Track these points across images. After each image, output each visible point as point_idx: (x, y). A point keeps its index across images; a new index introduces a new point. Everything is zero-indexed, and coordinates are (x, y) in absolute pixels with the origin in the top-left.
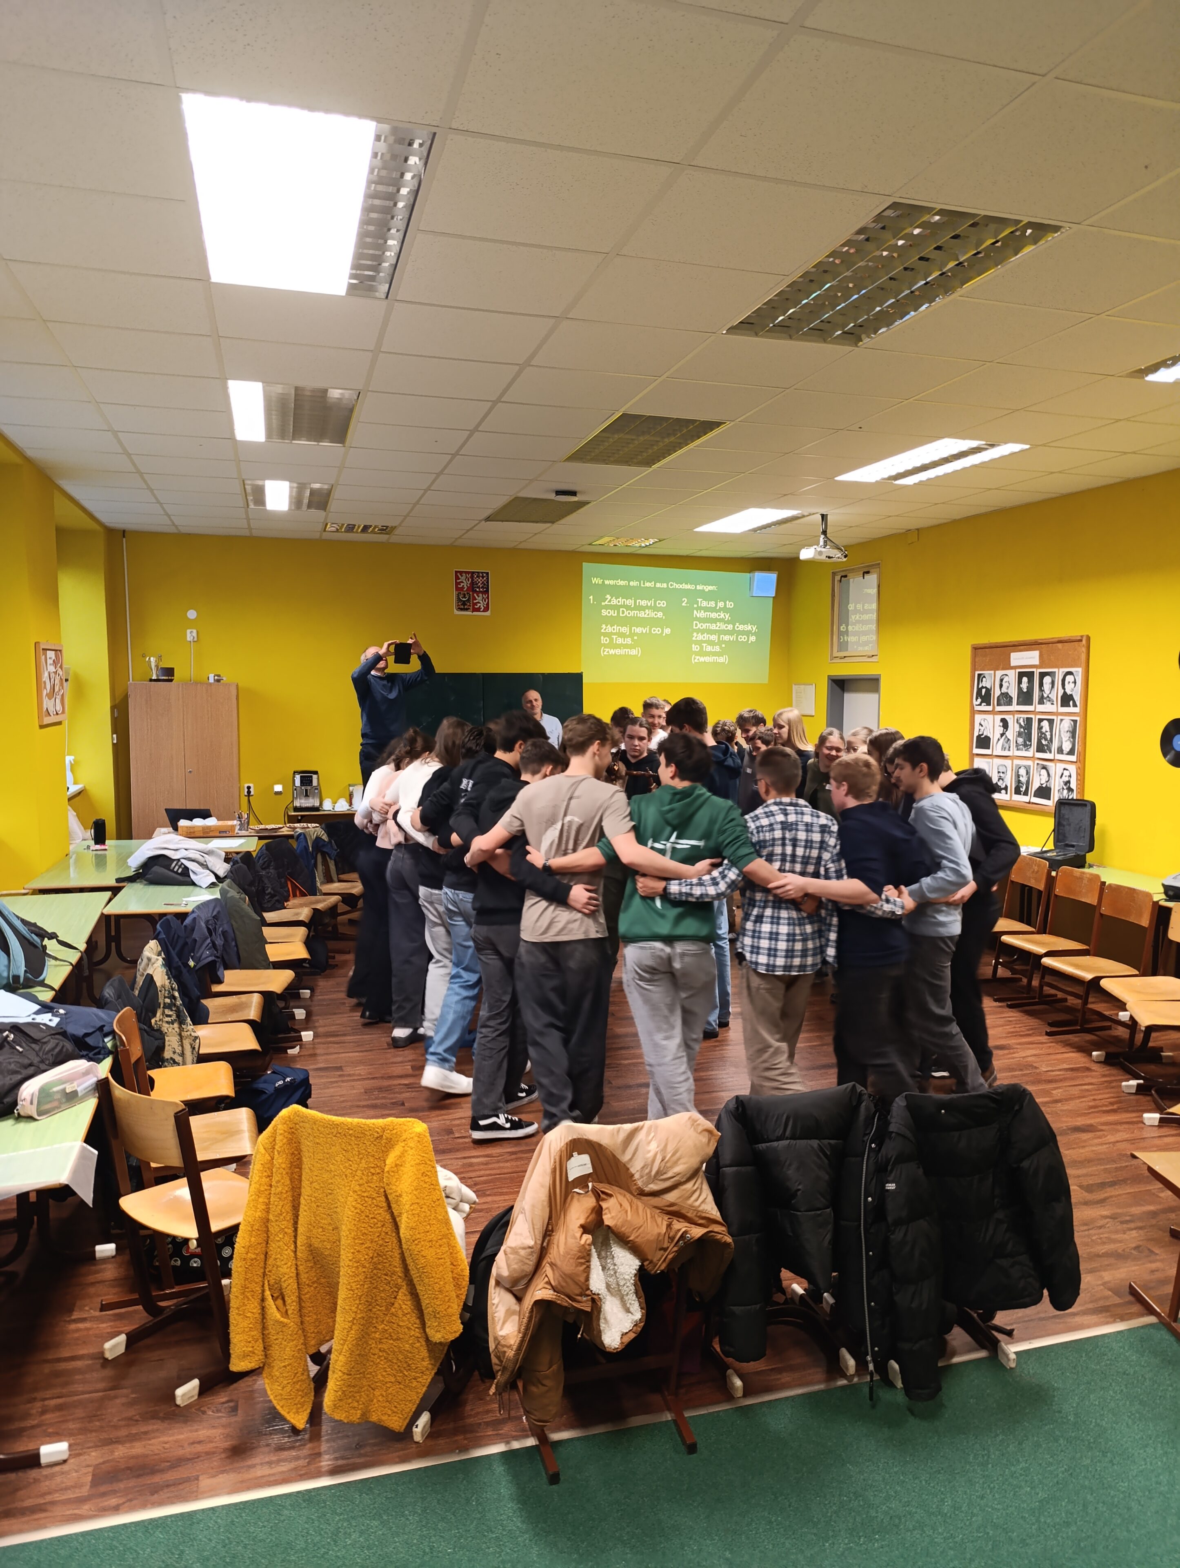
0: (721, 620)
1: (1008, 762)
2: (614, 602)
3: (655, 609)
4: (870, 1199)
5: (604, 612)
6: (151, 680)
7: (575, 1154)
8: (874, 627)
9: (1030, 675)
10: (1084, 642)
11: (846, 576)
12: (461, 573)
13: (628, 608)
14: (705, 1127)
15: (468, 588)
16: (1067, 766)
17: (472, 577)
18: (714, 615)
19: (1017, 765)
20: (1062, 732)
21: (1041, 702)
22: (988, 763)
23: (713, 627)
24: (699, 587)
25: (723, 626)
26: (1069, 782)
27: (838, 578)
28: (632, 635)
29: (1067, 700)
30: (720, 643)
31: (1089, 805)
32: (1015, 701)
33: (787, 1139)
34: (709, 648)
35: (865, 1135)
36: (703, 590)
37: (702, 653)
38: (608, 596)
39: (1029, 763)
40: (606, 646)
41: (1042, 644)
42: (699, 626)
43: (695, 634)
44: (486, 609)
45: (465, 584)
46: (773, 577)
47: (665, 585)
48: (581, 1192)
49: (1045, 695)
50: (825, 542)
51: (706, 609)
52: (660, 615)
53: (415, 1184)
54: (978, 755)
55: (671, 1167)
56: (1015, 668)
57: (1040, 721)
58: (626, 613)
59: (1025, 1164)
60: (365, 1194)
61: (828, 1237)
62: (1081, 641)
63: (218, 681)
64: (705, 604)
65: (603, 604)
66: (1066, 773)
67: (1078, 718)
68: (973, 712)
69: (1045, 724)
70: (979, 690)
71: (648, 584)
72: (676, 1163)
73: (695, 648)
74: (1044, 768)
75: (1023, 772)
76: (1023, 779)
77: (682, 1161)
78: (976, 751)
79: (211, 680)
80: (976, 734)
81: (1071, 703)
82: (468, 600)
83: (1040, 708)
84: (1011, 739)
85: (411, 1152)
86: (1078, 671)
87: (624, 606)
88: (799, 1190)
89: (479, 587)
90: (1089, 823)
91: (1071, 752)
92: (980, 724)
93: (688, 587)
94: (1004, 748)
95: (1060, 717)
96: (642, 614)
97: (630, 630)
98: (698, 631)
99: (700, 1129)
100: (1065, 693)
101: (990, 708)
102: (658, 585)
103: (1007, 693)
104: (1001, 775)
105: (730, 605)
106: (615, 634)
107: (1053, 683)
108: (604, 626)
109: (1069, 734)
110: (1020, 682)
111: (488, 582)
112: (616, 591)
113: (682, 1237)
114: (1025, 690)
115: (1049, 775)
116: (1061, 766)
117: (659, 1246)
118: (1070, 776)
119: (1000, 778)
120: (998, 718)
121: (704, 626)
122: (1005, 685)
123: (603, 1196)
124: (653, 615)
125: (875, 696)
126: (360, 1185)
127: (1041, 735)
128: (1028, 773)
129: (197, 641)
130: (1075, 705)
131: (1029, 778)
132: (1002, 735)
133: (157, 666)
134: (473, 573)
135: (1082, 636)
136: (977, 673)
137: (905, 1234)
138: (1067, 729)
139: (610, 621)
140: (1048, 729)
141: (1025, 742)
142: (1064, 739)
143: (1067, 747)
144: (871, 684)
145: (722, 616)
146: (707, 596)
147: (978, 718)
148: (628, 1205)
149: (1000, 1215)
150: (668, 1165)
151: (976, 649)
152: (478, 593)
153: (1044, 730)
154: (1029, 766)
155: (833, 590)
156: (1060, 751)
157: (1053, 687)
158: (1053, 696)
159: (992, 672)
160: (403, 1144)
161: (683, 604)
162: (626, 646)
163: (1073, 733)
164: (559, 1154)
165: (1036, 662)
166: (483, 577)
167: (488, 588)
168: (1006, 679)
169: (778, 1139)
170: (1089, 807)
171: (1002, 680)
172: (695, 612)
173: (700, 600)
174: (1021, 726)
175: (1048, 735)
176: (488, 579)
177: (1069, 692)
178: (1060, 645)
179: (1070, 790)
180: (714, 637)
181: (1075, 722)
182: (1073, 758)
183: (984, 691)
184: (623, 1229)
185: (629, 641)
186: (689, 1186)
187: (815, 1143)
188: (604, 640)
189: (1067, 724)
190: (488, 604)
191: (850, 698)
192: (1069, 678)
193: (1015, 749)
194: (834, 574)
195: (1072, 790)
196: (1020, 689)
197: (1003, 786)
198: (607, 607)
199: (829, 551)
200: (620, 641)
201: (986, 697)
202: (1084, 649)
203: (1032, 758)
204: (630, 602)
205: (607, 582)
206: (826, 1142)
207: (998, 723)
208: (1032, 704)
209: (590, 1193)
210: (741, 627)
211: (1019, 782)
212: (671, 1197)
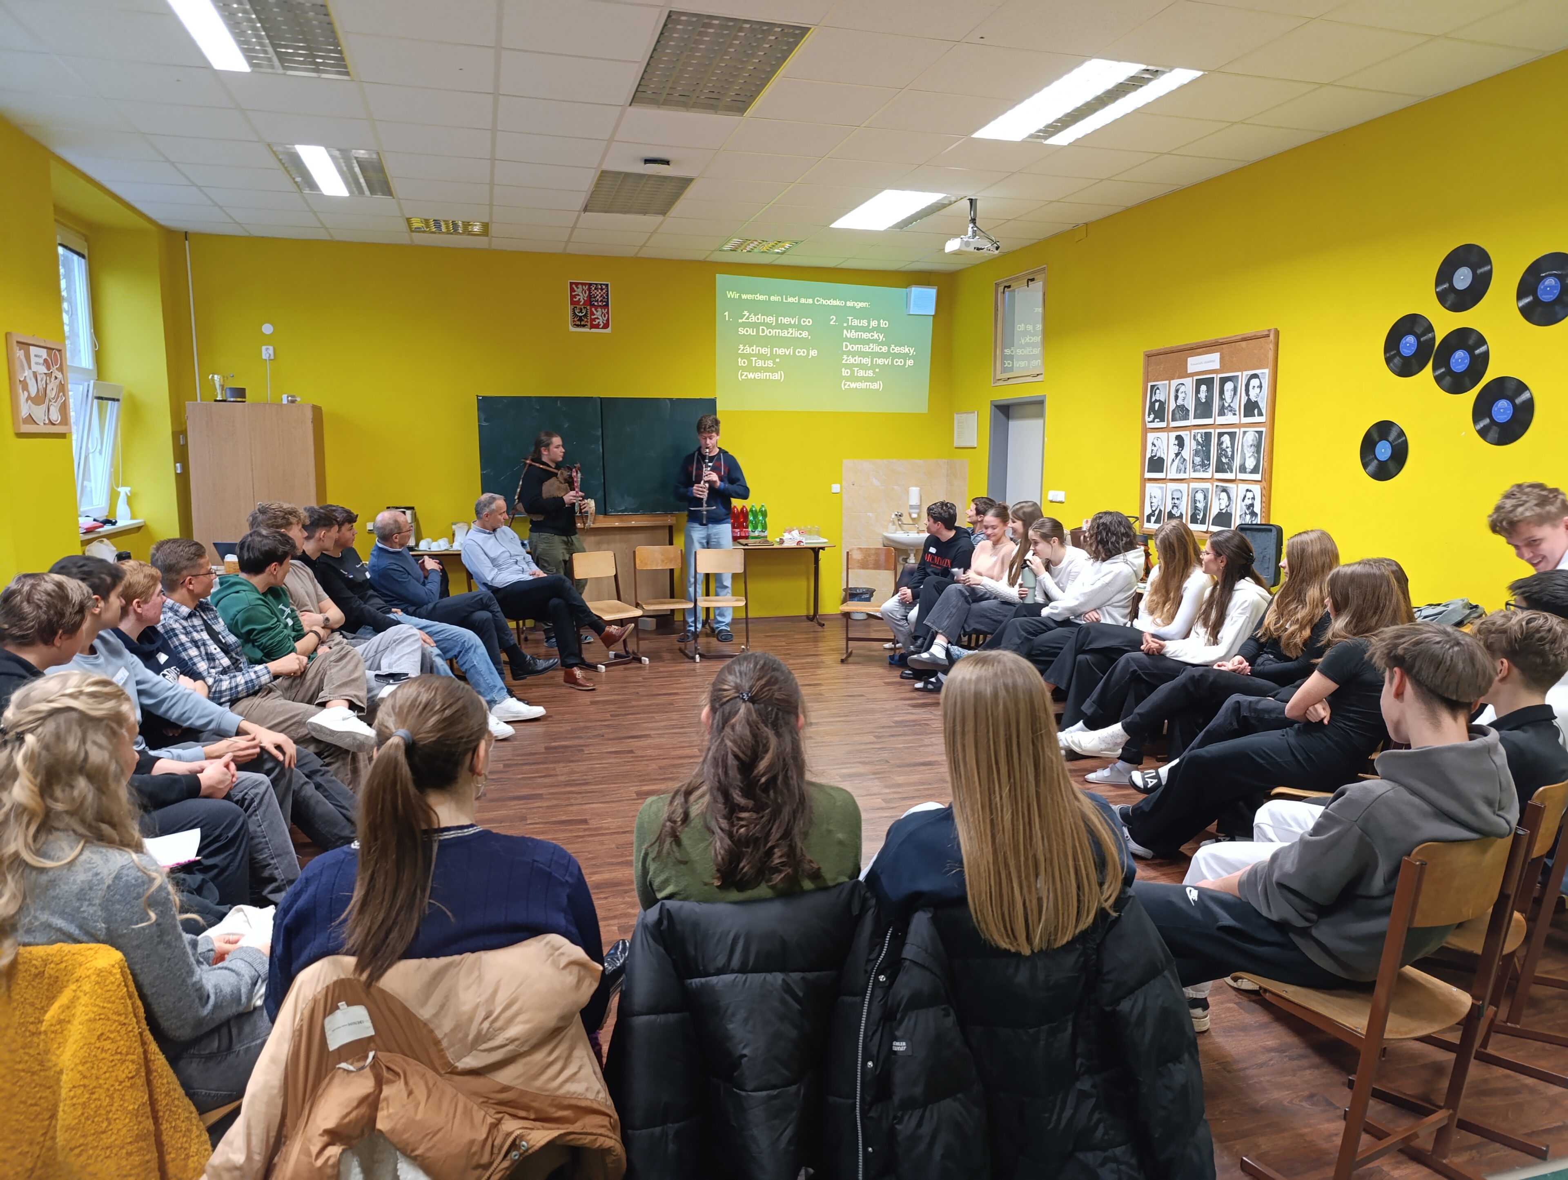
0: (875, 341)
1: (1183, 487)
2: (753, 319)
3: (800, 327)
4: (870, 1064)
5: (742, 331)
6: (216, 401)
7: (342, 1005)
8: (1038, 339)
9: (1209, 382)
10: (1272, 337)
11: (1009, 287)
12: (577, 284)
13: (769, 326)
14: (572, 958)
15: (585, 301)
16: (1250, 487)
17: (589, 289)
18: (866, 336)
19: (1193, 489)
20: (1245, 447)
21: (1222, 413)
22: (1161, 488)
23: (865, 348)
24: (849, 304)
25: (877, 349)
26: (1252, 505)
27: (1001, 289)
28: (773, 357)
29: (1251, 408)
30: (873, 367)
31: (1274, 530)
32: (1192, 414)
33: (733, 972)
34: (862, 373)
35: (869, 961)
36: (854, 307)
37: (853, 378)
38: (746, 313)
39: (1207, 485)
40: (744, 369)
41: (1222, 344)
42: (850, 347)
43: (845, 357)
44: (606, 326)
45: (582, 297)
46: (932, 292)
47: (810, 301)
48: (351, 1068)
49: (1226, 405)
50: (974, 232)
51: (858, 329)
52: (805, 334)
53: (81, 1054)
54: (1150, 480)
55: (502, 1029)
56: (1192, 375)
57: (1220, 435)
58: (767, 332)
59: (1125, 1006)
60: (20, 1067)
61: (788, 1133)
62: (1268, 336)
63: (293, 402)
64: (856, 322)
65: (740, 321)
66: (1250, 495)
67: (1263, 429)
68: (1145, 431)
69: (1226, 439)
70: (1152, 404)
71: (790, 300)
72: (510, 1021)
73: (845, 372)
74: (1224, 490)
75: (1200, 496)
76: (1200, 505)
77: (521, 1018)
78: (1148, 475)
79: (285, 402)
80: (1148, 456)
81: (1256, 412)
82: (585, 315)
83: (1221, 420)
84: (1187, 459)
85: (84, 1000)
86: (1265, 373)
87: (764, 324)
88: (745, 1056)
89: (597, 301)
90: (1274, 552)
91: (1255, 470)
92: (1153, 444)
93: (837, 303)
94: (1179, 471)
95: (1243, 430)
96: (785, 333)
97: (772, 351)
98: (849, 353)
99: (564, 961)
100: (1249, 400)
101: (1164, 425)
102: (803, 301)
103: (1184, 406)
104: (1176, 501)
105: (884, 324)
106: (754, 356)
107: (1235, 389)
108: (741, 347)
109: (1253, 449)
110: (1198, 391)
111: (607, 295)
112: (755, 307)
113: (514, 1145)
114: (1204, 400)
115: (1229, 498)
116: (1243, 487)
117: (474, 1162)
118: (1253, 498)
119: (1175, 506)
120: (1173, 435)
121: (855, 348)
122: (1181, 396)
123: (386, 1074)
124: (797, 334)
125: (1040, 422)
126: (12, 1051)
127: (1221, 452)
128: (1205, 497)
129: (275, 359)
130: (1260, 414)
131: (1207, 503)
132: (1177, 455)
133: (222, 386)
134: (590, 284)
135: (1269, 331)
136: (1150, 384)
137: (919, 1125)
138: (1251, 443)
139: (749, 340)
140: (1229, 445)
141: (1203, 462)
142: (1248, 455)
143: (1250, 464)
144: (1035, 408)
145: (876, 336)
146: (859, 314)
147: (1151, 437)
148: (425, 1092)
149: (1085, 1084)
150: (498, 1024)
151: (1149, 356)
152: (596, 307)
153: (1224, 446)
154: (1208, 489)
155: (996, 304)
156: (1243, 469)
157: (1235, 394)
158: (1235, 405)
159: (1167, 382)
160: (74, 987)
161: (832, 323)
162: (767, 370)
163: (1258, 447)
164: (311, 1004)
165: (1216, 366)
166: (602, 289)
167: (607, 302)
168: (1182, 389)
169: (720, 972)
170: (1274, 532)
171: (1177, 391)
172: (845, 331)
173: (850, 318)
174: (1198, 443)
175: (1229, 450)
176: (607, 291)
177: (1253, 399)
178: (1244, 344)
179: (1253, 514)
180: (866, 361)
181: (1260, 433)
182: (1257, 477)
183: (1157, 404)
184: (405, 1136)
185: (770, 363)
186: (539, 1057)
187: (778, 978)
188: (741, 362)
189: (1250, 437)
190: (608, 320)
191: (1014, 426)
192: (1255, 382)
193: (1192, 470)
194: (997, 285)
195: (1256, 515)
196: (1198, 399)
197: (1178, 515)
198: (745, 325)
199: (978, 242)
200: (760, 363)
201: (1158, 412)
202: (1271, 346)
203: (1211, 479)
204: (770, 319)
205: (744, 297)
206: (794, 975)
207: (1173, 440)
208: (1211, 417)
209: (367, 1070)
210: (897, 350)
211: (1196, 508)
212: (504, 1077)
